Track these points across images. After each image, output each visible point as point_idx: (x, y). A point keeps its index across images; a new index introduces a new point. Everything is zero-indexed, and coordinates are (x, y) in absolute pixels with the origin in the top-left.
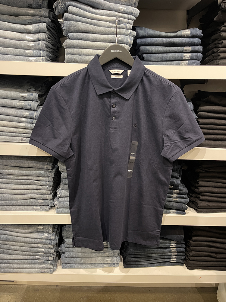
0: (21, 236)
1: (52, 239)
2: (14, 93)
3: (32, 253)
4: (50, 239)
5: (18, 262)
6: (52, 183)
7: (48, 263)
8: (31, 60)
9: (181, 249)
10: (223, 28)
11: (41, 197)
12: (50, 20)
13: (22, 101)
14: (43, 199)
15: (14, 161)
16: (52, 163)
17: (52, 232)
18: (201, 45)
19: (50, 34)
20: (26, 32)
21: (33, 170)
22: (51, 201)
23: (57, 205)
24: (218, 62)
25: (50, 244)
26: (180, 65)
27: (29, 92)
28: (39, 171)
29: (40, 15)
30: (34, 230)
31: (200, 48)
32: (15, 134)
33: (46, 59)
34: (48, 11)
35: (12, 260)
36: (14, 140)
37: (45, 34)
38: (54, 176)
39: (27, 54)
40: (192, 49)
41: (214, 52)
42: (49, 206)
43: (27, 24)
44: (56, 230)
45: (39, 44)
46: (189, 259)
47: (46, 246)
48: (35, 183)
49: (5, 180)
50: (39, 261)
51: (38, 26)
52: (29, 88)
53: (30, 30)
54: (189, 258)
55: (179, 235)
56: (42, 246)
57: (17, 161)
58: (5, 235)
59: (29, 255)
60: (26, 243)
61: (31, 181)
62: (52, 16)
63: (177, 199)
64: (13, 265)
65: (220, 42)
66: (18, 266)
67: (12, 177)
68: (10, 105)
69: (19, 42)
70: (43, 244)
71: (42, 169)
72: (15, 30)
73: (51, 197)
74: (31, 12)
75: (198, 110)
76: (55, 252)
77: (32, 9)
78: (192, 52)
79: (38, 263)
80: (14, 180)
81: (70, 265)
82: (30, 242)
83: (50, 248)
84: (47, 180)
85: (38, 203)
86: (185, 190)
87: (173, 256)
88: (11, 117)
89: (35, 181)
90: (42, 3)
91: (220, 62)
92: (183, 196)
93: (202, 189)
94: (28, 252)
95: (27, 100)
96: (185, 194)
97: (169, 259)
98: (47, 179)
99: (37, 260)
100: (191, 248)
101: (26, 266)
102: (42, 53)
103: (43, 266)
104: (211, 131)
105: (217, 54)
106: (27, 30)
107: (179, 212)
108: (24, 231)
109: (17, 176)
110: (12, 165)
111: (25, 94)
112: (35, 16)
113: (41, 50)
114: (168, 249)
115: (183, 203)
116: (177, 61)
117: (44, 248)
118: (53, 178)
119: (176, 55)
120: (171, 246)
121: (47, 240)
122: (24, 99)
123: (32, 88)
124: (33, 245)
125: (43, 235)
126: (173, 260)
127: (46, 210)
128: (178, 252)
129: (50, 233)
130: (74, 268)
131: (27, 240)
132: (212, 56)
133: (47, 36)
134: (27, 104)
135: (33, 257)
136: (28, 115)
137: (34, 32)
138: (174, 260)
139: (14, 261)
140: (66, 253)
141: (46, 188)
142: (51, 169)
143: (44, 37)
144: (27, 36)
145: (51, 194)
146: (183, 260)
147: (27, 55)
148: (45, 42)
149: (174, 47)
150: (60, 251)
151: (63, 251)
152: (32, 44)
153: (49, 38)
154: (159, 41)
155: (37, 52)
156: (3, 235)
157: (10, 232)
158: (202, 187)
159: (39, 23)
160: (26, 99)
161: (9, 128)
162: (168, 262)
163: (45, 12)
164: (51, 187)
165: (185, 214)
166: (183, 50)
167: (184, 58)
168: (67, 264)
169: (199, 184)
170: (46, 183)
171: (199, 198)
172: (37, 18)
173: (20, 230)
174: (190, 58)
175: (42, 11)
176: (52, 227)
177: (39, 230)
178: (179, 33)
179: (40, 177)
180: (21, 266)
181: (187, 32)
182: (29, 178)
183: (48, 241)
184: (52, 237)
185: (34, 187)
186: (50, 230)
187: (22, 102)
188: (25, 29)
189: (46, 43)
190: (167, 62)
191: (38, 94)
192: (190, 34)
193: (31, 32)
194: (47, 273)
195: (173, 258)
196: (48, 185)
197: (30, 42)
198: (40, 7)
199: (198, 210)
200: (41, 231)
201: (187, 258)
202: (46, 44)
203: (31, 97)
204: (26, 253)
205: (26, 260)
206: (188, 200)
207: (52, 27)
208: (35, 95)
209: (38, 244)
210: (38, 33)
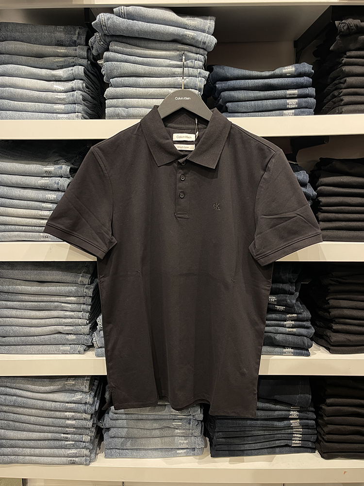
0: (39, 398)
1: (89, 403)
2: (35, 167)
3: (55, 428)
4: (86, 403)
5: (32, 443)
6: (90, 307)
7: (81, 446)
8: (62, 118)
9: (310, 422)
10: (345, 60)
11: (72, 330)
12: (89, 62)
13: (46, 178)
14: (75, 334)
15: (31, 271)
16: (90, 275)
17: (88, 391)
18: (312, 86)
19: (89, 81)
20: (54, 79)
21: (60, 286)
22: (87, 337)
23: (97, 342)
24: (341, 109)
25: (85, 412)
26: (282, 116)
27: (57, 164)
28: (69, 288)
29: (75, 55)
30: (59, 387)
31: (312, 91)
32: (33, 228)
33: (83, 116)
34: (87, 49)
35: (22, 440)
36: (32, 237)
37: (82, 81)
38: (93, 294)
39: (56, 109)
40: (300, 93)
41: (335, 97)
42: (84, 344)
43: (55, 68)
44: (94, 388)
45: (73, 95)
46: (323, 439)
47: (78, 415)
48: (62, 306)
49: (15, 303)
50: (66, 443)
51: (72, 70)
52: (58, 159)
53: (60, 77)
54: (323, 437)
55: (302, 395)
56: (73, 416)
57: (35, 272)
58: (13, 396)
59: (50, 432)
60: (46, 410)
61: (56, 304)
62: (92, 57)
63: (294, 330)
64: (24, 449)
65: (342, 81)
66: (32, 451)
67: (26, 298)
68: (28, 185)
69: (44, 94)
70: (74, 412)
71: (74, 283)
72: (39, 77)
73: (87, 329)
74: (62, 51)
75: (317, 184)
76: (93, 426)
77: (63, 48)
78: (299, 96)
79: (65, 447)
80: (30, 303)
81: (118, 451)
82: (52, 409)
83: (85, 419)
84: (82, 302)
85: (68, 340)
86: (307, 314)
87: (295, 435)
88: (29, 202)
89: (63, 304)
90: (78, 38)
91: (343, 110)
92: (304, 323)
93: (334, 312)
94: (49, 426)
95: (53, 176)
96: (307, 320)
97: (289, 441)
98: (82, 300)
99: (63, 440)
100: (326, 419)
101: (45, 451)
102: (78, 107)
103: (73, 451)
104: (340, 216)
105: (339, 98)
106: (56, 76)
107: (298, 351)
108: (43, 388)
109: (34, 295)
110: (28, 278)
111: (51, 168)
112: (67, 57)
113: (75, 104)
114: (286, 422)
115: (304, 336)
116: (278, 111)
117: (75, 419)
118: (91, 298)
119: (276, 102)
120: (290, 417)
121: (80, 405)
122: (49, 175)
123: (62, 159)
124: (58, 414)
125: (74, 397)
126: (296, 442)
127: (79, 353)
128: (304, 426)
129: (86, 392)
130: (126, 457)
131: (48, 404)
132: (332, 102)
133: (84, 85)
134: (53, 182)
135: (57, 435)
136: (54, 198)
137: (66, 79)
138: (298, 442)
139: (25, 442)
140: (112, 430)
141: (80, 314)
142: (88, 284)
143: (81, 86)
144: (56, 85)
145: (88, 324)
146: (314, 442)
147: (55, 112)
148: (81, 92)
149: (272, 92)
150: (103, 427)
151: (107, 426)
152: (63, 96)
153: (87, 87)
154: (249, 83)
155: (70, 107)
156: (10, 397)
157: (21, 391)
158: (336, 310)
159: (73, 66)
160: (51, 175)
161: (26, 219)
162: (287, 446)
163: (82, 51)
164: (88, 314)
165: (308, 355)
166: (286, 95)
167: (288, 106)
168: (114, 450)
169: (329, 303)
170: (80, 307)
171: (331, 328)
172: (70, 60)
173: (37, 387)
174: (297, 106)
175: (78, 50)
176: (89, 382)
177: (67, 387)
178: (278, 71)
179: (70, 296)
180: (37, 451)
181: (290, 69)
182: (53, 298)
183: (82, 407)
184: (89, 399)
185: (62, 313)
186: (85, 386)
187: (46, 180)
188: (53, 76)
189: (84, 93)
190: (263, 113)
191: (69, 167)
192: (295, 71)
193: (62, 79)
194: (80, 465)
195: (295, 439)
196: (84, 310)
197: (59, 94)
198: (74, 44)
199: (332, 348)
200: (70, 388)
201: (320, 438)
202: (83, 96)
203: (60, 172)
204: (45, 428)
205: (46, 440)
206: (312, 330)
207: (92, 72)
208: (65, 168)
209: (66, 412)
210: (71, 80)
